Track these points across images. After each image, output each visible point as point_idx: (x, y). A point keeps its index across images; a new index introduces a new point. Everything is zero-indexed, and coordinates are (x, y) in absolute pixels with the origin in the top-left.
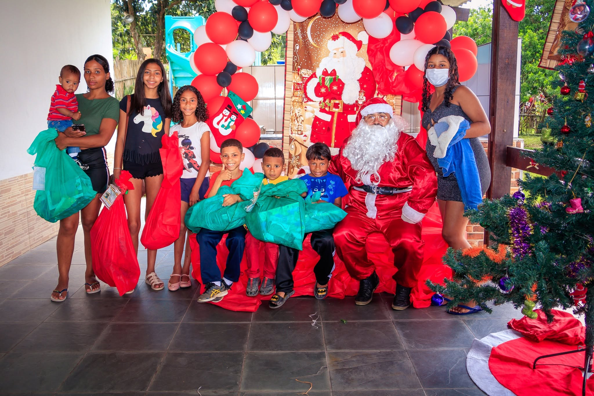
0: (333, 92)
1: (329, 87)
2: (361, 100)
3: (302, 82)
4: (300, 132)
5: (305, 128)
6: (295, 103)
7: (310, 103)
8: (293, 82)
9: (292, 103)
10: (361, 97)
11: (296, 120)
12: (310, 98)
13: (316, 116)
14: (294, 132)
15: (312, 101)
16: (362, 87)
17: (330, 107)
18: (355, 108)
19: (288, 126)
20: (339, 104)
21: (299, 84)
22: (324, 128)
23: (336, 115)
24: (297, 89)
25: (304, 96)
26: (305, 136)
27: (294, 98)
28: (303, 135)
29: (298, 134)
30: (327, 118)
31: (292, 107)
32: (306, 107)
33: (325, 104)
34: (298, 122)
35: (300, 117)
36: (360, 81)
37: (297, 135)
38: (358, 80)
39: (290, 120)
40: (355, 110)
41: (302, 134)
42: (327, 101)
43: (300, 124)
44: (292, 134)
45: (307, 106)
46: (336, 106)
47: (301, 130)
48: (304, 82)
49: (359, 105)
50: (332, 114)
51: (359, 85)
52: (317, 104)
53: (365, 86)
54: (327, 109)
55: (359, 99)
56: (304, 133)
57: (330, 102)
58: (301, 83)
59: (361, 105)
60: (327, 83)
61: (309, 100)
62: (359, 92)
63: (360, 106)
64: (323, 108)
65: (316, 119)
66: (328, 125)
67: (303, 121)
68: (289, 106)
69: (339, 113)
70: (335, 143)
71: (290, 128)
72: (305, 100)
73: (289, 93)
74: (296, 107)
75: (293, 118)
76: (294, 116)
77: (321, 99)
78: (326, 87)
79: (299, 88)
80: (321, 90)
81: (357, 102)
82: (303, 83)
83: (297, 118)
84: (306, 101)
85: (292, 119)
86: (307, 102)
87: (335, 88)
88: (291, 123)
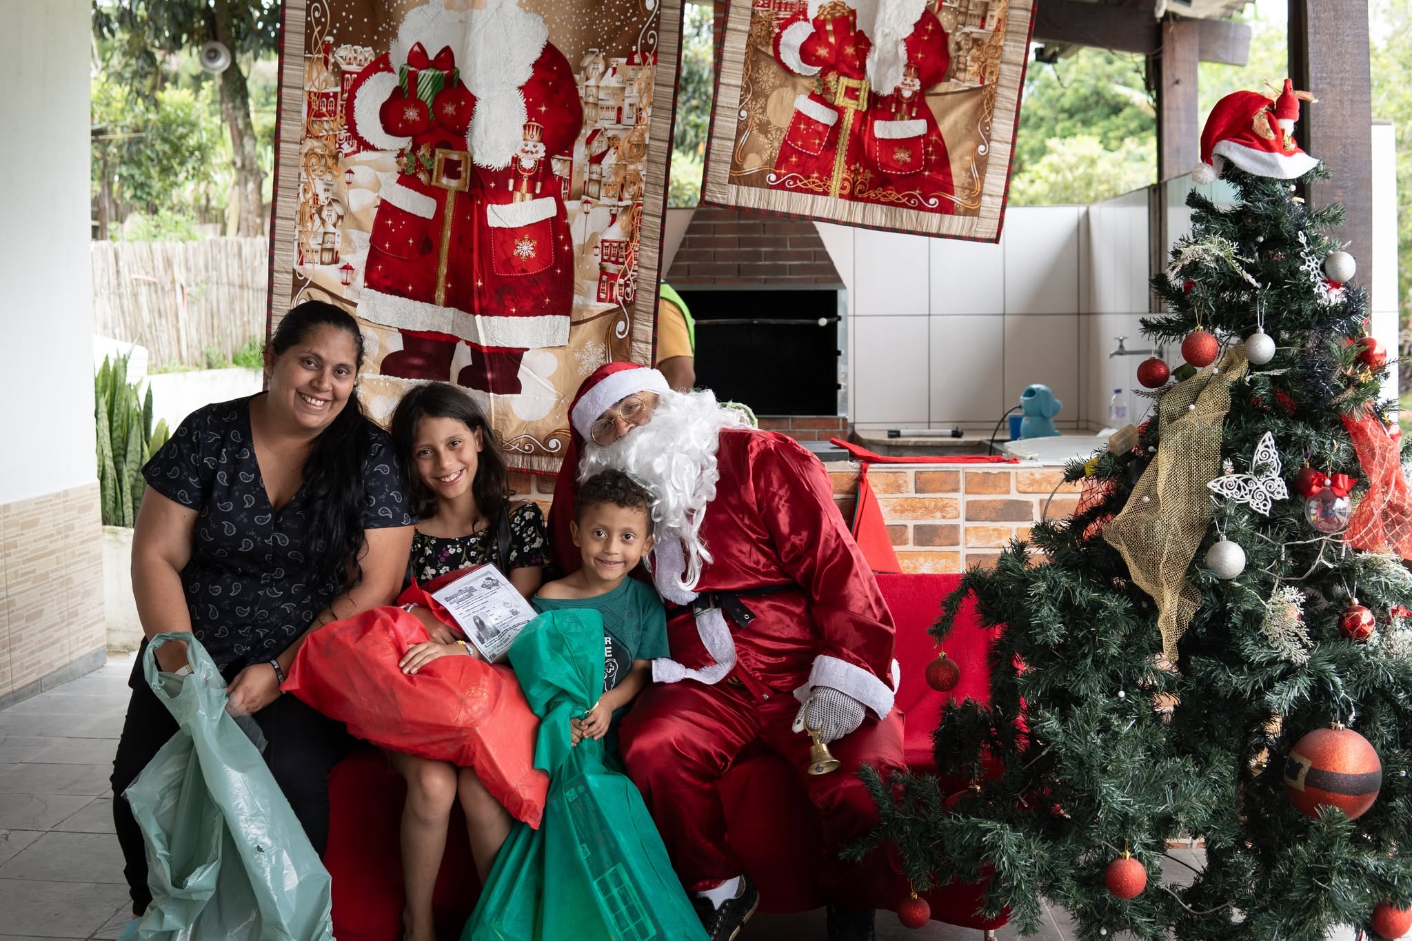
0: (442, 120)
1: (429, 104)
2: (529, 155)
3: (338, 89)
4: (327, 257)
5: (347, 240)
6: (314, 160)
7: (365, 155)
8: (307, 89)
9: (303, 160)
10: (531, 144)
11: (316, 217)
12: (367, 138)
13: (384, 202)
14: (309, 256)
15: (373, 148)
16: (532, 110)
17: (430, 172)
18: (511, 182)
19: (291, 239)
20: (458, 163)
21: (327, 96)
22: (411, 241)
23: (450, 200)
24: (319, 115)
25: (343, 134)
26: (347, 268)
27: (310, 144)
28: (341, 265)
29: (322, 263)
30: (422, 206)
31: (304, 175)
32: (350, 172)
33: (417, 160)
34: (323, 222)
35: (330, 204)
36: (526, 89)
37: (318, 267)
38: (520, 88)
39: (297, 219)
40: (511, 188)
41: (336, 261)
42: (423, 151)
43: (331, 229)
44: (301, 263)
45: (353, 169)
46: (451, 169)
47: (332, 250)
48: (347, 87)
49: (524, 170)
50: (438, 194)
51: (524, 105)
52: (390, 160)
53: (543, 109)
54: (423, 177)
55: (523, 151)
56: (341, 256)
57: (433, 155)
58: (335, 94)
59: (530, 171)
60: (425, 91)
61: (365, 145)
62: (525, 127)
63: (526, 174)
64: (411, 171)
65: (386, 210)
66: (425, 230)
67: (340, 217)
68: (295, 171)
69: (459, 194)
70: (447, 291)
71: (296, 243)
72: (347, 148)
73: (292, 129)
74: (318, 172)
75: (308, 209)
76: (311, 202)
77: (405, 143)
78: (419, 104)
79: (324, 110)
80: (404, 113)
81: (516, 160)
82: (343, 92)
83: (319, 211)
84: (350, 150)
85: (302, 214)
86: (354, 153)
87: (450, 109)
88: (299, 228)
